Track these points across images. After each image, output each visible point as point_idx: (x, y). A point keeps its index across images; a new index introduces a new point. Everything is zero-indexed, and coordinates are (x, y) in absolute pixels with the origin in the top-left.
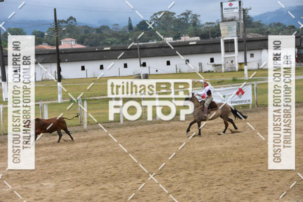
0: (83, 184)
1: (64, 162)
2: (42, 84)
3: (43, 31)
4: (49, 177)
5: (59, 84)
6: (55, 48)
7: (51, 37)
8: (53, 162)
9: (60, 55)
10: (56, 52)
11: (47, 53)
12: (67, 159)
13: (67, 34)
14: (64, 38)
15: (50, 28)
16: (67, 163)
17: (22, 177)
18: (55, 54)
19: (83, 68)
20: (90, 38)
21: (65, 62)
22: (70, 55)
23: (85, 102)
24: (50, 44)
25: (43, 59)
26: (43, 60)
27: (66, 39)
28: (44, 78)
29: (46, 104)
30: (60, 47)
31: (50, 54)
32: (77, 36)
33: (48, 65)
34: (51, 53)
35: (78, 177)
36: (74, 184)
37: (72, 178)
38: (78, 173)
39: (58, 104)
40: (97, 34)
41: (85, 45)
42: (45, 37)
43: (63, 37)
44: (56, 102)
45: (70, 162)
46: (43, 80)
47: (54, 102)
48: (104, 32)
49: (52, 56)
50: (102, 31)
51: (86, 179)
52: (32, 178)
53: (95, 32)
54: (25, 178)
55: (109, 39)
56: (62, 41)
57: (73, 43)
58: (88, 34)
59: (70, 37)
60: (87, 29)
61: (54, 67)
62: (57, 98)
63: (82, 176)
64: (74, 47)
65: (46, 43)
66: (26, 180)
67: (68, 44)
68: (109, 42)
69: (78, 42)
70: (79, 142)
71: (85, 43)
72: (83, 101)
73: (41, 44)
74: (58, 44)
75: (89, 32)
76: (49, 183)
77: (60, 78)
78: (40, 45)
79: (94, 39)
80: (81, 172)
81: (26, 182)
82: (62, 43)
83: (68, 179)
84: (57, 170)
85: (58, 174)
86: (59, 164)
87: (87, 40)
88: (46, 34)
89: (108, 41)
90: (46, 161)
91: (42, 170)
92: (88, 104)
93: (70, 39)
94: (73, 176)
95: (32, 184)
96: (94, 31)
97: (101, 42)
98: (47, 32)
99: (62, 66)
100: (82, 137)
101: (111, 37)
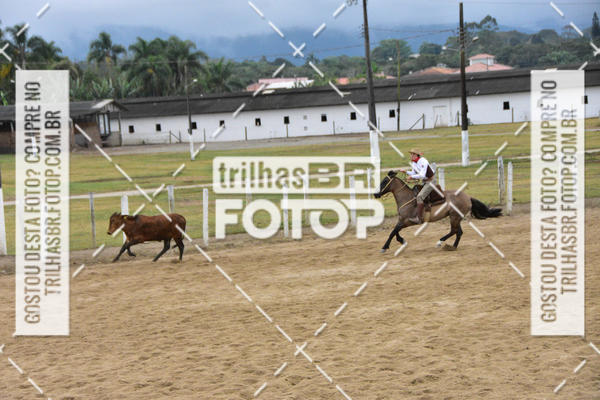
0: (506, 305)
1: (472, 268)
2: (435, 134)
3: (439, 43)
4: (446, 290)
5: (464, 134)
6: (459, 72)
7: (452, 53)
8: (454, 266)
9: (468, 84)
10: (460, 79)
11: (445, 80)
12: (478, 263)
13: (480, 47)
14: (474, 55)
15: (450, 38)
16: (477, 269)
17: (403, 290)
18: (458, 81)
19: (506, 106)
20: (521, 53)
21: (474, 95)
22: (484, 83)
23: (510, 165)
24: (451, 66)
25: (437, 91)
26: (437, 93)
27: (478, 56)
28: (439, 123)
29: (442, 168)
30: (468, 70)
31: (449, 82)
32: (497, 49)
33: (445, 102)
34: (451, 81)
35: (496, 293)
36: (490, 304)
37: (487, 294)
38: (498, 286)
39: (462, 167)
40: (534, 45)
41: (512, 65)
42: (442, 53)
43: (473, 52)
44: (459, 164)
45: (482, 268)
46: (436, 128)
47: (455, 164)
48: (547, 41)
49: (452, 85)
50: (543, 39)
51: (512, 297)
52: (419, 292)
53: (529, 43)
54: (408, 291)
55: (555, 53)
56: (470, 59)
57: (490, 62)
58: (517, 46)
59: (485, 52)
60: (516, 37)
61: (457, 105)
62: (461, 158)
63: (504, 292)
64: (491, 69)
65: (444, 63)
66: (409, 295)
67: (481, 64)
68: (555, 59)
69: (499, 61)
70: (498, 233)
71: (511, 62)
72: (506, 162)
73: (435, 65)
74: (464, 64)
75: (519, 42)
76: (447, 302)
77: (466, 124)
78: (434, 68)
79: (528, 55)
80: (502, 285)
81: (409, 299)
82: (471, 63)
83: (481, 295)
84: (461, 281)
85: (462, 287)
86: (464, 270)
87: (514, 56)
88: (444, 48)
89: (553, 56)
90: (443, 265)
91: (435, 278)
92: (514, 168)
93: (486, 56)
94: (489, 291)
95: (419, 301)
96: (528, 40)
97: (540, 60)
98: (446, 45)
99: (470, 102)
100: (504, 226)
101: (559, 49)
